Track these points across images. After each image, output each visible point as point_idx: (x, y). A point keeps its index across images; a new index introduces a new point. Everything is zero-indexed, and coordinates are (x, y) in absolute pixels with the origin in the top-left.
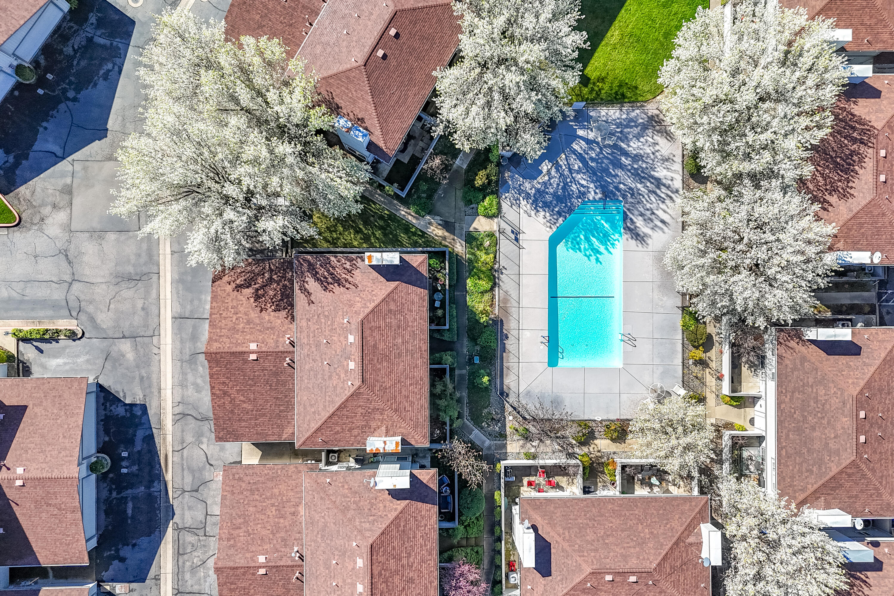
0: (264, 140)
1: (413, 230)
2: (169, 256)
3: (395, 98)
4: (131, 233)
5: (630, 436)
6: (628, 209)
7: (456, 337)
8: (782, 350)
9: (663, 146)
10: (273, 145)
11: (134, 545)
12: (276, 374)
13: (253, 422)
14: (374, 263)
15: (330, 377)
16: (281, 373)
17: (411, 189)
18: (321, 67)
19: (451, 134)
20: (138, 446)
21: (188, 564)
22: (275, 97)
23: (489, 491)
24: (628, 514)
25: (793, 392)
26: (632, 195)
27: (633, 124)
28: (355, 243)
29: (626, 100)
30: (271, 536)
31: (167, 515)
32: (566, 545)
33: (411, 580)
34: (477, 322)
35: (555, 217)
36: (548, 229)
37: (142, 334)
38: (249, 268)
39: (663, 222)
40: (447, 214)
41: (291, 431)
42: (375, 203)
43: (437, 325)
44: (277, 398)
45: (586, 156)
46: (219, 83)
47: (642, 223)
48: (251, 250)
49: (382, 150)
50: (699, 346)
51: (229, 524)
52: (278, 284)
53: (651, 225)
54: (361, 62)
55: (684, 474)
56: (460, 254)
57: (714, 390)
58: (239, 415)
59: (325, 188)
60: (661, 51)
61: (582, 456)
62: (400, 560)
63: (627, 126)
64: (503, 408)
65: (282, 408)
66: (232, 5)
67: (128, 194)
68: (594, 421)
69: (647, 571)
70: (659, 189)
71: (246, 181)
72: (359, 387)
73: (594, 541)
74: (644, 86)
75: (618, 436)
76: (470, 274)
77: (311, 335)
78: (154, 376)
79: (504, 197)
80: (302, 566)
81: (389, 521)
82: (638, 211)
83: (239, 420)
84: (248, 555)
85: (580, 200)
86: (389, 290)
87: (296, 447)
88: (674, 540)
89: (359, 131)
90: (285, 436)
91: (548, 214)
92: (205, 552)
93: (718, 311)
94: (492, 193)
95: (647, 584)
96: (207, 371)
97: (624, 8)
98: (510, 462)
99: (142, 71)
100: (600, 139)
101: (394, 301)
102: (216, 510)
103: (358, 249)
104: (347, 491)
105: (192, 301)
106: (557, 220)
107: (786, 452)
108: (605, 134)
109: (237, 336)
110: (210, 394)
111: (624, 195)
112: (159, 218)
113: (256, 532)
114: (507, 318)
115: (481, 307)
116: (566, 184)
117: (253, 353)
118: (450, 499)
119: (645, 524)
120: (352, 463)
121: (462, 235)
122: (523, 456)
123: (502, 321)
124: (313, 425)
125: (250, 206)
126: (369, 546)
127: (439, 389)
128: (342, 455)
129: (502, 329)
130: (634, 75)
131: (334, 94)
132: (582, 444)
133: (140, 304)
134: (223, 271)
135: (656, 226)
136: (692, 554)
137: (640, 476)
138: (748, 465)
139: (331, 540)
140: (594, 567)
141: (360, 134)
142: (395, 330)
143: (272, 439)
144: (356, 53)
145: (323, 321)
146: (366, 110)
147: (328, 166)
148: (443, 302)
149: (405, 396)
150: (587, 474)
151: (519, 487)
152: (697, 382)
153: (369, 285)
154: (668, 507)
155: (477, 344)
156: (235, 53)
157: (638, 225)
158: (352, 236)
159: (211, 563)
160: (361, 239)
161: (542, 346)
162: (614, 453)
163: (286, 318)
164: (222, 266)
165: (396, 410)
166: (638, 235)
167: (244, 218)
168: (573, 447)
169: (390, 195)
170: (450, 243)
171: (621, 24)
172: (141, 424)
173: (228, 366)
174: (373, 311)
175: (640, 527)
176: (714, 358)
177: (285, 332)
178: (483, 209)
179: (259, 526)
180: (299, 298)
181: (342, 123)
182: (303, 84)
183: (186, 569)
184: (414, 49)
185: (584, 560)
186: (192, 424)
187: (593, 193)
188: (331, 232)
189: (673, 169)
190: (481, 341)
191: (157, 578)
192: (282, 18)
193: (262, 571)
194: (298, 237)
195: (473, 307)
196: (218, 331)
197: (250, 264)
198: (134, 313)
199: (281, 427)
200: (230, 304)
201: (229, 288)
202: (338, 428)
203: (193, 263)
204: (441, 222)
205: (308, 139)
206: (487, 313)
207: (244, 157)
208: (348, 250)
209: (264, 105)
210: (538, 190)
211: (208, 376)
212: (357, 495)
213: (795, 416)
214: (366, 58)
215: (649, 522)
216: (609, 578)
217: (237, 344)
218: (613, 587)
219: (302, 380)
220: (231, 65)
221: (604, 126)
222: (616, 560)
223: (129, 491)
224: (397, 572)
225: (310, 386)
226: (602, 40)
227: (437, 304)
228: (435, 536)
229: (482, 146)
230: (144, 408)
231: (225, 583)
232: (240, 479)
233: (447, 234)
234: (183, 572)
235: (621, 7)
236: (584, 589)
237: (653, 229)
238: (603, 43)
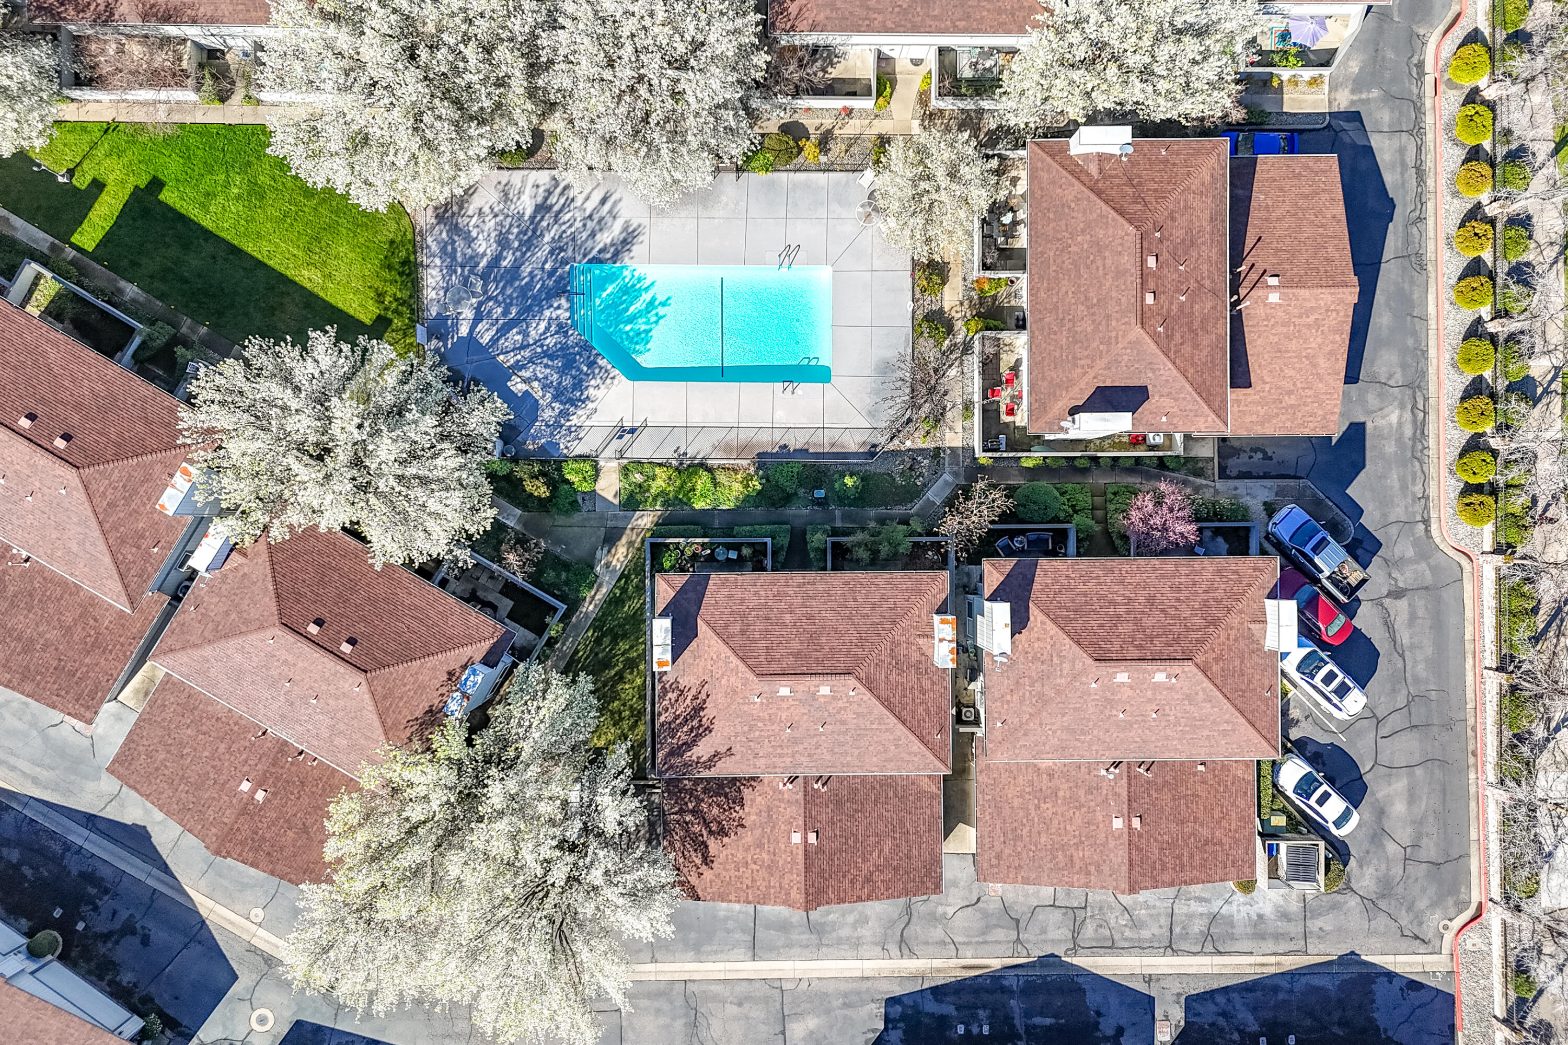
0: (482, 825)
1: (618, 592)
2: (660, 966)
3: (415, 625)
4: (624, 1024)
5: (937, 258)
6: (585, 256)
7: (784, 526)
8: (802, 25)
9: (484, 200)
10: (490, 810)
11: (1099, 1014)
12: (839, 804)
13: (912, 837)
14: (668, 657)
15: (843, 723)
16: (837, 795)
17: (554, 596)
18: (367, 738)
19: (469, 537)
20: (949, 1009)
21: (1128, 933)
22: (419, 809)
23: (1021, 474)
24: (1055, 268)
25: (869, 8)
26: (561, 249)
27: (449, 248)
28: (639, 681)
29: (412, 258)
30: (1084, 810)
31: (1053, 965)
32: (1100, 364)
33: (1151, 600)
34: (760, 493)
35: (597, 371)
36: (616, 382)
37: (778, 1006)
38: (678, 845)
39: (603, 201)
40: (593, 539)
41: (927, 780)
42: (576, 652)
43: (765, 555)
44: (876, 802)
45: (501, 322)
46: (396, 891)
47: (606, 235)
48: (649, 842)
49: (494, 644)
50: (798, 145)
51: (1066, 873)
52: (703, 800)
53: (609, 220)
54: (360, 677)
55: (993, 179)
56: (656, 519)
57: (867, 122)
58: (901, 859)
59: (555, 733)
60: (334, 204)
61: (968, 330)
62: (1119, 616)
63: (453, 257)
64: (895, 453)
65: (891, 794)
66: (272, 873)
67: (565, 1027)
68: (914, 312)
69: (1138, 241)
70: (551, 206)
71: (546, 852)
72: (858, 679)
73: (1094, 321)
74: (390, 231)
75: (937, 275)
76: (686, 504)
77: (779, 751)
78: (843, 987)
79: (565, 451)
80: (1128, 763)
81: (1061, 633)
82: (587, 240)
83: (909, 858)
84: (1112, 844)
85: (570, 332)
86: (710, 633)
87: (949, 772)
88: (1093, 197)
89: (466, 680)
90: (934, 789)
91: (593, 382)
92: (1110, 907)
93: (743, 125)
94: (559, 469)
95: (1161, 240)
96: (834, 907)
97: (266, 261)
98: (977, 442)
99: (379, 1008)
100: (474, 300)
101: (726, 626)
102: (1046, 893)
103: (648, 679)
104: (1015, 697)
105: (728, 931)
106: (601, 368)
107: (960, 20)
108: (466, 292)
109: (781, 863)
110: (870, 903)
111: (561, 263)
112: (601, 979)
113: (1077, 833)
114: (753, 446)
115: (737, 487)
116: (545, 354)
117: (806, 838)
118: (1032, 536)
119: (1070, 241)
120: (977, 686)
121: (625, 517)
122: (968, 423)
123: (759, 455)
124: (915, 747)
125: (583, 844)
126: (1098, 664)
127: (863, 554)
128: (964, 701)
129: (772, 455)
130: (371, 245)
131: (409, 718)
132: (950, 330)
133: (733, 1010)
134: (681, 884)
135: (610, 212)
136: (1115, 169)
137: (1001, 240)
138: (985, 69)
139: (1089, 720)
140: (1133, 321)
141: (472, 678)
142: (771, 624)
143: (939, 809)
144: (347, 685)
145: (757, 733)
146: (434, 669)
147: (521, 726)
148: (729, 547)
149: (873, 608)
150: (996, 323)
151: (1015, 427)
152: (855, 150)
153: (702, 664)
154: (1045, 205)
155: (796, 494)
156: (350, 869)
157: (608, 241)
158: (627, 686)
159: (1126, 899)
160: (631, 673)
161: (799, 391)
162: (965, 279)
163: (754, 788)
164: (673, 886)
165: (894, 622)
166: (625, 242)
167: (601, 854)
168: (955, 344)
169: (564, 629)
170: (638, 535)
171: (291, 266)
172: (915, 1006)
173: (827, 875)
174: (742, 659)
175: (1072, 249)
176: (817, 122)
177: (776, 790)
178: (585, 484)
179: (1068, 827)
180: (723, 769)
181: (456, 707)
182: (398, 767)
183: (1136, 936)
184: (340, 595)
185: (1123, 337)
186: (916, 929)
187: (559, 312)
188: (621, 719)
189: (519, 185)
190: (790, 487)
191: (1149, 979)
192: (292, 797)
193: (1136, 823)
194: (628, 772)
195: (737, 498)
196: (772, 891)
197: (671, 844)
198: (747, 1018)
199: (921, 794)
200: (733, 873)
201: (708, 874)
202: (921, 710)
203: (670, 929)
204: (605, 550)
205: (480, 758)
206: (749, 478)
207: (509, 855)
208: (649, 693)
209: (429, 825)
210: (555, 398)
211: (842, 905)
212: (1021, 681)
213: (905, 6)
214: (354, 670)
215: (1067, 235)
216: (1149, 299)
217: (794, 862)
218: (1164, 293)
219: (848, 764)
220: (368, 876)
221: (453, 295)
222: (1123, 287)
223: (1017, 1022)
224: (1137, 622)
225: (856, 752)
226: (317, 297)
227: (733, 555)
228: (1085, 563)
229: (487, 489)
230: (891, 1002)
231: (1153, 878)
232: (998, 857)
233: (624, 540)
234: (1139, 940)
235: (266, 265)
236: (1167, 336)
237: (614, 217)
238: (322, 294)
